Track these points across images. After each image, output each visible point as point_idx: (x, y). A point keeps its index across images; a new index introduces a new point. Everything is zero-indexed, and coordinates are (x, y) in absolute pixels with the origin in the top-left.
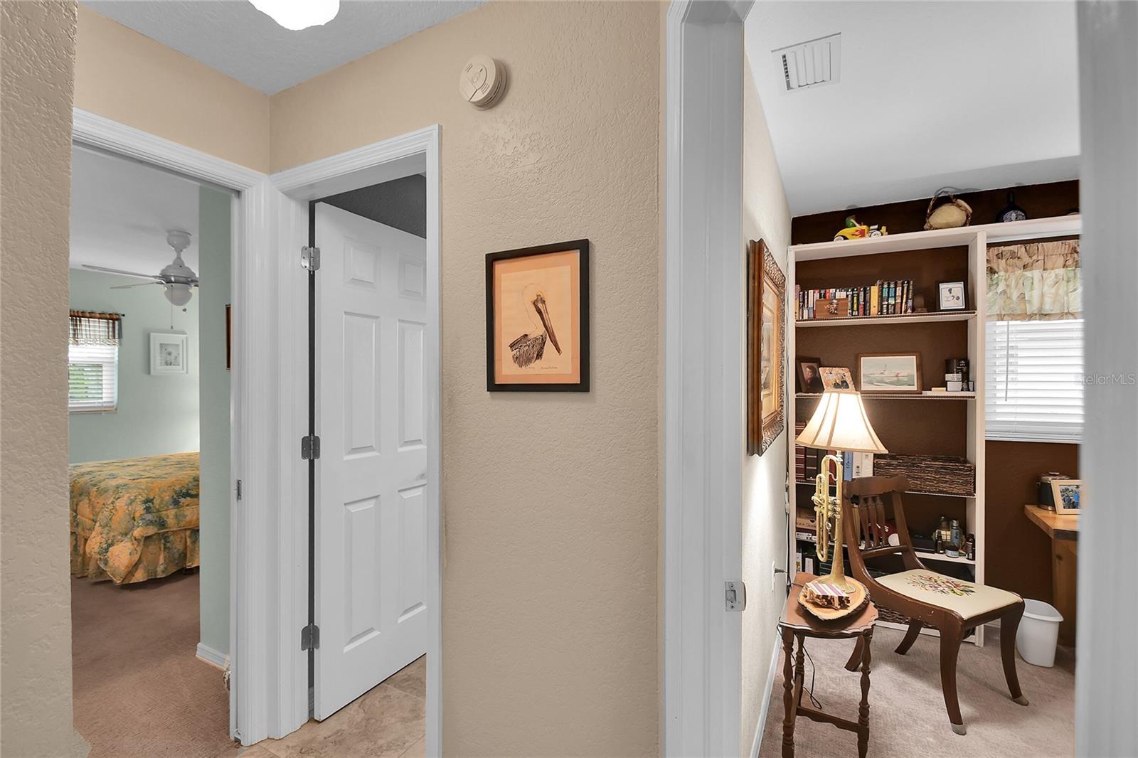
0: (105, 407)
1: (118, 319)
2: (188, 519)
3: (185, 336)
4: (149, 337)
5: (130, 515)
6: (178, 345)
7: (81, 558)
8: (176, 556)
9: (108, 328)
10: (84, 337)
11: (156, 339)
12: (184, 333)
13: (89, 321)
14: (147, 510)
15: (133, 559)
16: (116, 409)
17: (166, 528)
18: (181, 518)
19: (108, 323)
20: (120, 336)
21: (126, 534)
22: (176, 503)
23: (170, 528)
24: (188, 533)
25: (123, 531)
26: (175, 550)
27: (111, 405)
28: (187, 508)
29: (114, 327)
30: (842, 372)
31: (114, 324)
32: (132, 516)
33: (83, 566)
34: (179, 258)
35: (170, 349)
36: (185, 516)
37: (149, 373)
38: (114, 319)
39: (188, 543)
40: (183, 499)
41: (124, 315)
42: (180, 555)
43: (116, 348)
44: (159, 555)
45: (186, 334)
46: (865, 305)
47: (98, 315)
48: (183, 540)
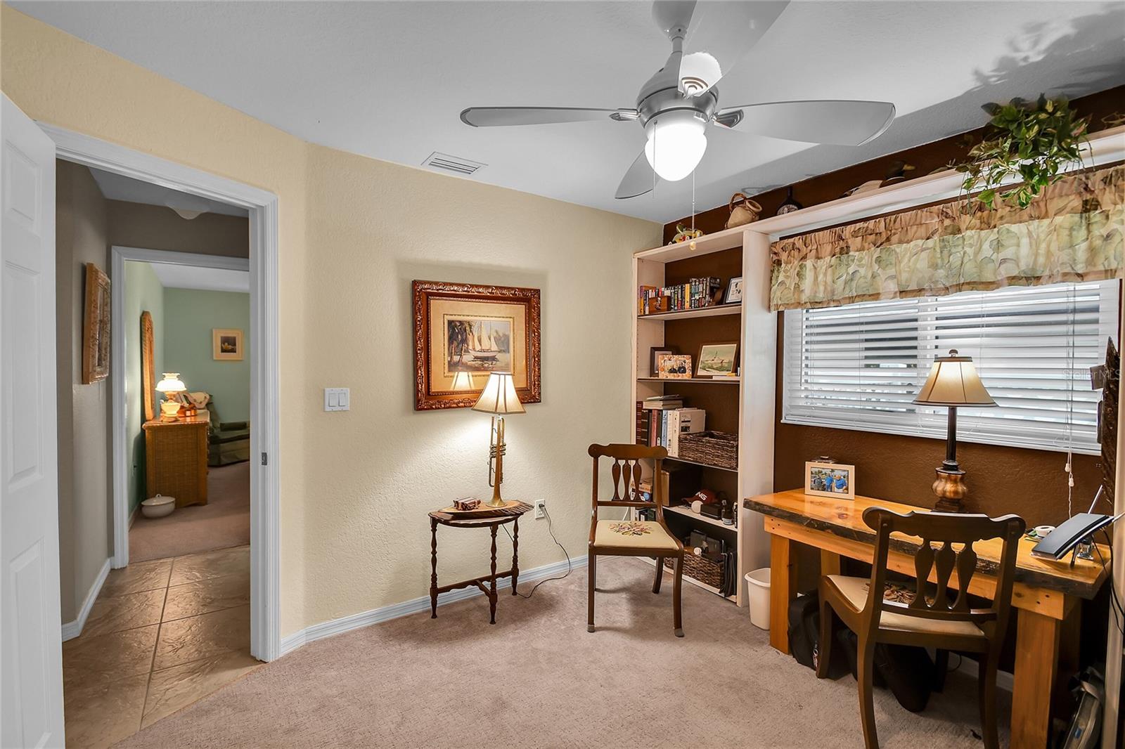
30: (683, 359)
46: (681, 301)
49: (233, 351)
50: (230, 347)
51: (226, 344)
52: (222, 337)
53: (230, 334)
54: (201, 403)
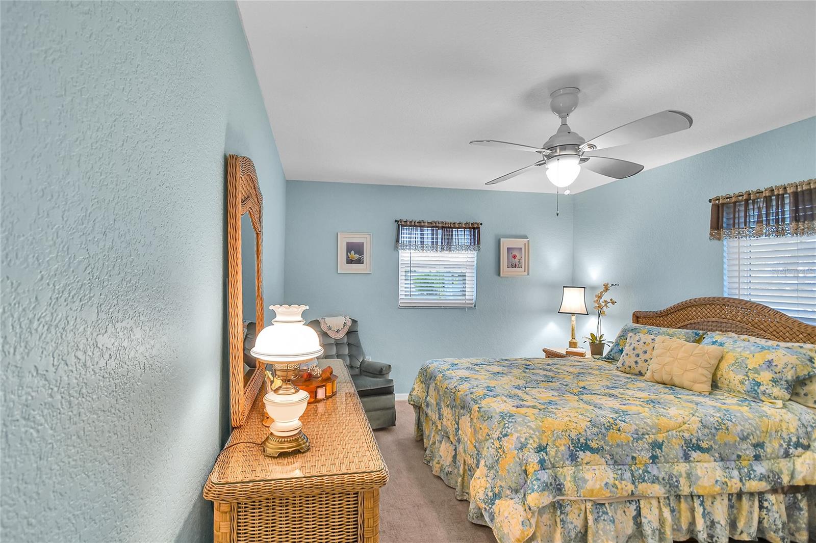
0: (468, 304)
1: (478, 228)
2: (589, 485)
3: (527, 240)
4: (499, 241)
5: (520, 465)
6: (521, 248)
7: (461, 478)
8: (573, 535)
9: (471, 237)
10: (454, 244)
11: (506, 243)
12: (526, 237)
13: (457, 230)
14: (542, 465)
15: (526, 533)
16: (475, 306)
17: (563, 495)
18: (580, 483)
19: (470, 232)
20: (479, 243)
21: (517, 491)
22: (573, 457)
23: (567, 495)
24: (589, 505)
25: (513, 486)
26: (571, 526)
27: (471, 302)
28: (587, 467)
29: (474, 235)
31: (474, 232)
32: (523, 468)
33: (463, 488)
34: (564, 124)
35: (515, 253)
36: (585, 481)
37: (499, 275)
38: (474, 229)
39: (590, 522)
40: (581, 453)
41: (481, 224)
42: (577, 535)
43: (475, 253)
44: (555, 530)
45: (528, 238)
47: (464, 226)
48: (582, 515)
49: (359, 261)
50: (357, 256)
51: (353, 252)
52: (348, 243)
53: (356, 240)
54: (338, 331)
